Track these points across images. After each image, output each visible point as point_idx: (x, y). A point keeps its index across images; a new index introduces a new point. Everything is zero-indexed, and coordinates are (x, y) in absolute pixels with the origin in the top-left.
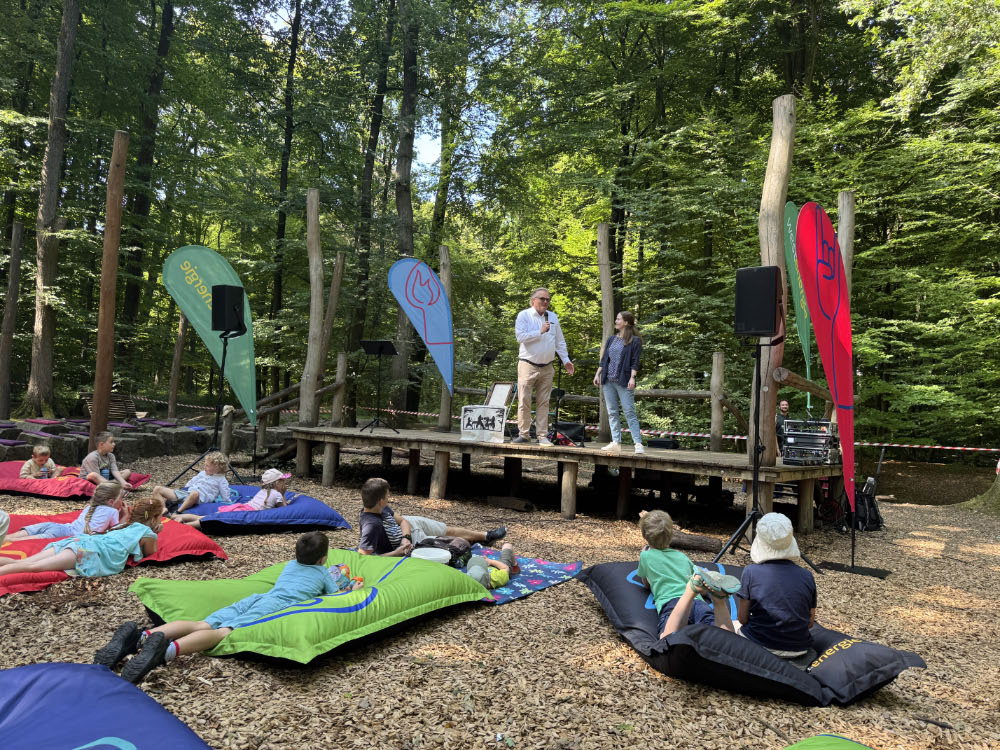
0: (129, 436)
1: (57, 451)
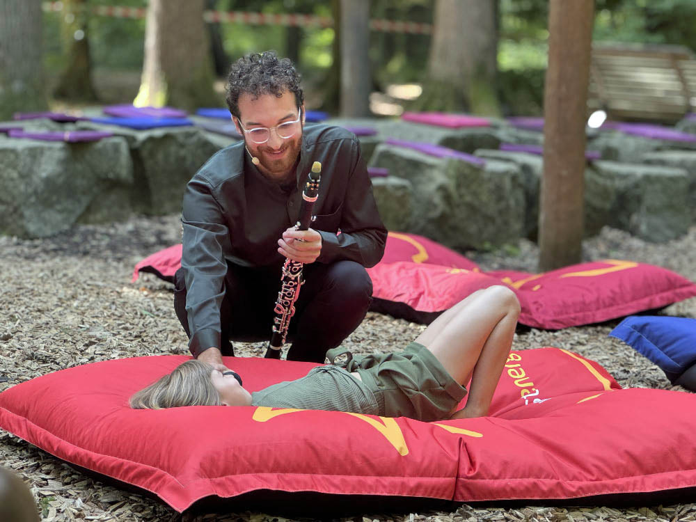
0: (662, 163)
1: (468, 198)
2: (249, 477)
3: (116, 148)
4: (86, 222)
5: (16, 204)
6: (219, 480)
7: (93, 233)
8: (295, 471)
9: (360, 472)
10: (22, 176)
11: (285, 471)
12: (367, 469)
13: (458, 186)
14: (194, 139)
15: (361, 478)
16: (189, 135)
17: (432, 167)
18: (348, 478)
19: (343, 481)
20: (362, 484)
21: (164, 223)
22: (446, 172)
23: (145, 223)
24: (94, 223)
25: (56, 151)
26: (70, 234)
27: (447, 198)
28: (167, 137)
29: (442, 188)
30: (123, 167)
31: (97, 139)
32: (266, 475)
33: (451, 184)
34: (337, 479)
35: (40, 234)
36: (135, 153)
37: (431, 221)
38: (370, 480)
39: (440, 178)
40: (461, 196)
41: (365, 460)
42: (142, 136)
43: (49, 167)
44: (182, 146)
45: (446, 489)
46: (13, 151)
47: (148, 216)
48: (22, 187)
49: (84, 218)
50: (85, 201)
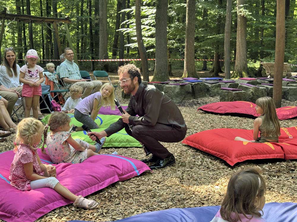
0: (292, 86)
1: (257, 94)
2: (245, 157)
3: (189, 86)
4: (184, 100)
5: (172, 97)
6: (239, 158)
7: (186, 102)
8: (254, 155)
9: (266, 154)
10: (173, 92)
11: (251, 155)
12: (267, 153)
13: (255, 92)
14: (203, 84)
15: (266, 155)
16: (202, 83)
17: (250, 88)
18: (263, 155)
19: (263, 156)
20: (267, 156)
21: (198, 100)
22: (252, 89)
23: (194, 100)
24: (185, 100)
25: (179, 87)
26: (181, 102)
27: (253, 94)
28: (198, 83)
29: (252, 92)
30: (190, 89)
31: (186, 85)
32: (248, 156)
33: (254, 91)
34: (262, 156)
35: (176, 102)
36: (192, 87)
37: (250, 98)
38: (268, 155)
39: (251, 90)
40: (255, 94)
41: (267, 151)
42: (193, 84)
43: (177, 90)
44: (201, 85)
45: (283, 156)
46: (171, 87)
47: (195, 98)
48: (173, 94)
49: (183, 99)
50: (184, 96)
